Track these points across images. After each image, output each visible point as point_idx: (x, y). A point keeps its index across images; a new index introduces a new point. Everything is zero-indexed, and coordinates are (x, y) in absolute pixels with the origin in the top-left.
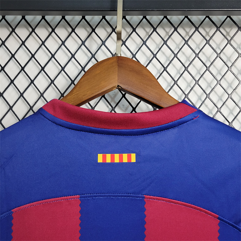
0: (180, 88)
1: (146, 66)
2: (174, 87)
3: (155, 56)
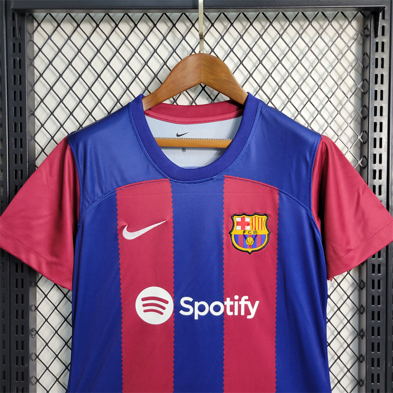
0: (255, 80)
1: (224, 61)
2: (249, 80)
3: (232, 50)
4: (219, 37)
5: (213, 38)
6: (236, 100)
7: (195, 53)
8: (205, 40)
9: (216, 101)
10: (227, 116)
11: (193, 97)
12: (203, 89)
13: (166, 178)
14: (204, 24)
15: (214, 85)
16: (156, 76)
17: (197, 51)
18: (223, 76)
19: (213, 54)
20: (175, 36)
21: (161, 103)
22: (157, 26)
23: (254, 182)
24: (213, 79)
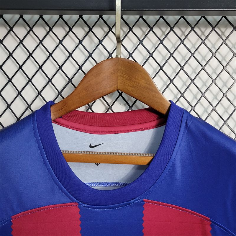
0: (176, 87)
2: (170, 86)
3: (151, 55)
4: (137, 42)
5: (131, 43)
6: (158, 110)
7: (112, 57)
8: (122, 45)
9: (134, 108)
10: (146, 125)
11: (109, 103)
12: (120, 94)
13: (73, 201)
14: (121, 28)
15: (133, 93)
16: (70, 80)
17: (114, 55)
18: (142, 82)
19: (131, 59)
20: (91, 40)
21: (74, 110)
22: (73, 30)
23: (180, 209)
24: (132, 86)
